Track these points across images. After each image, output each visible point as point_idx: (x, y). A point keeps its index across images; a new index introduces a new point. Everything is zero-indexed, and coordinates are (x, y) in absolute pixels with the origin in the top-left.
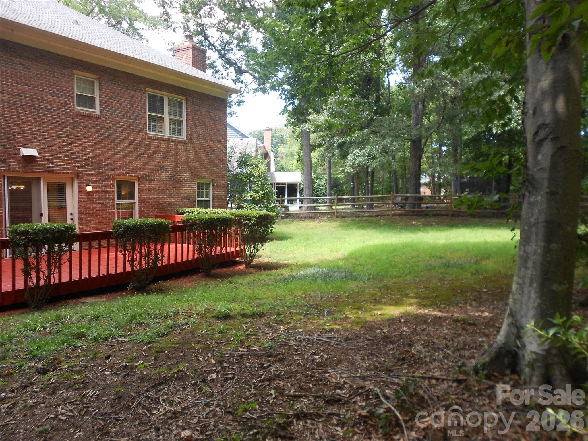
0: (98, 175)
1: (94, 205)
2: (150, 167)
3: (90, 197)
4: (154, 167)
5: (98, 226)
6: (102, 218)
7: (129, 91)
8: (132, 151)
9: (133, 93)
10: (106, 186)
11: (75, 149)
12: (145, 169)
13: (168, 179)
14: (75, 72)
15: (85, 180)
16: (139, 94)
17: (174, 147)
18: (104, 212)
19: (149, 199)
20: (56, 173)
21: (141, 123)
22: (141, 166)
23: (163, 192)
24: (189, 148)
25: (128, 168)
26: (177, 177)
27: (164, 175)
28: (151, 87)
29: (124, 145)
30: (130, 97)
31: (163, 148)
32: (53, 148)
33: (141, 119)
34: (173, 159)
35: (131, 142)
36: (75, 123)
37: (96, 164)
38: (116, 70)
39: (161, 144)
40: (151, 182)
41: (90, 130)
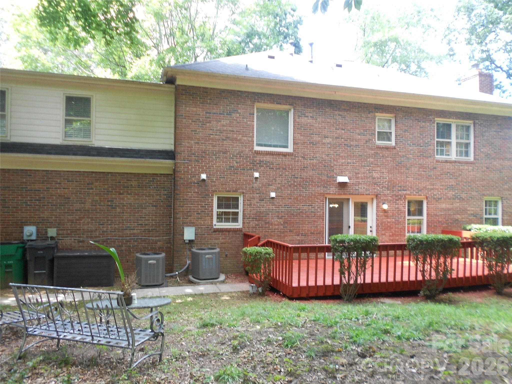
0: (393, 195)
1: (389, 220)
2: (437, 187)
3: (386, 214)
4: (441, 187)
5: (391, 238)
6: (395, 231)
7: (420, 123)
8: (421, 174)
9: (424, 124)
10: (398, 204)
11: (375, 175)
12: (433, 189)
13: (455, 197)
14: (377, 114)
15: (382, 200)
16: (428, 124)
17: (461, 167)
18: (397, 226)
19: (436, 215)
20: (361, 194)
21: (430, 149)
22: (430, 187)
23: (449, 210)
24: (476, 168)
25: (417, 189)
26: (463, 195)
27: (451, 194)
28: (440, 117)
29: (414, 170)
30: (421, 127)
31: (450, 169)
32: (359, 175)
33: (430, 145)
34: (460, 179)
35: (422, 166)
36: (376, 154)
37: (391, 186)
38: (409, 107)
39: (448, 165)
40: (438, 200)
41: (387, 159)
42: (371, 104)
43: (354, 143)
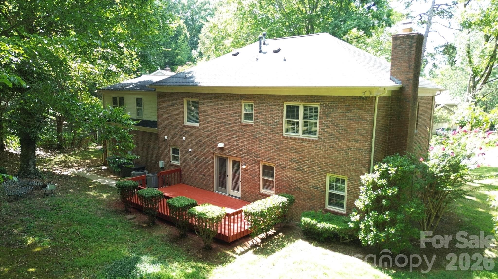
0: (251, 159)
1: (248, 176)
2: (283, 158)
3: (246, 172)
4: (286, 159)
5: (250, 189)
6: (252, 185)
7: (270, 107)
8: (270, 146)
9: (273, 107)
10: (254, 167)
11: (240, 144)
12: (279, 159)
13: (298, 169)
14: (242, 101)
15: (244, 162)
16: (277, 107)
17: (304, 144)
18: (253, 182)
19: (282, 180)
20: (232, 156)
21: (278, 128)
22: (277, 157)
23: (293, 178)
24: (319, 146)
25: (267, 157)
26: (306, 169)
27: (294, 165)
28: (287, 101)
29: (266, 143)
30: (271, 110)
31: (294, 145)
32: (231, 143)
33: (278, 125)
34: (302, 154)
35: (271, 141)
36: (240, 130)
37: (250, 153)
38: (263, 95)
39: (292, 142)
40: (283, 168)
41: (248, 133)
42: (238, 94)
43: (228, 122)
